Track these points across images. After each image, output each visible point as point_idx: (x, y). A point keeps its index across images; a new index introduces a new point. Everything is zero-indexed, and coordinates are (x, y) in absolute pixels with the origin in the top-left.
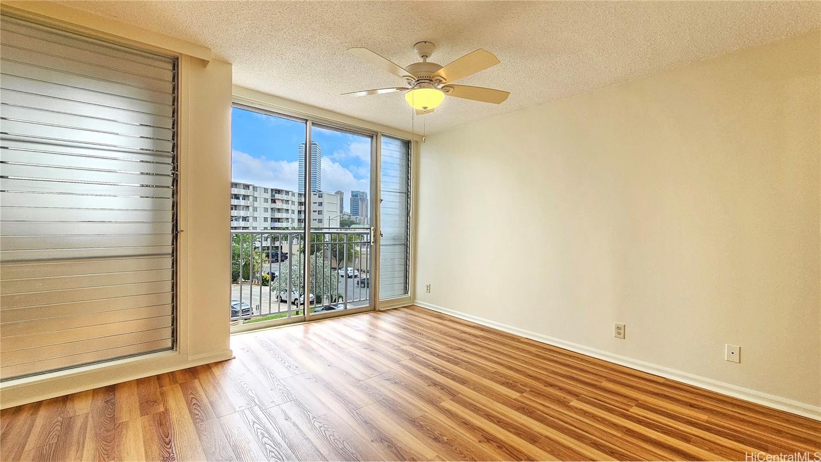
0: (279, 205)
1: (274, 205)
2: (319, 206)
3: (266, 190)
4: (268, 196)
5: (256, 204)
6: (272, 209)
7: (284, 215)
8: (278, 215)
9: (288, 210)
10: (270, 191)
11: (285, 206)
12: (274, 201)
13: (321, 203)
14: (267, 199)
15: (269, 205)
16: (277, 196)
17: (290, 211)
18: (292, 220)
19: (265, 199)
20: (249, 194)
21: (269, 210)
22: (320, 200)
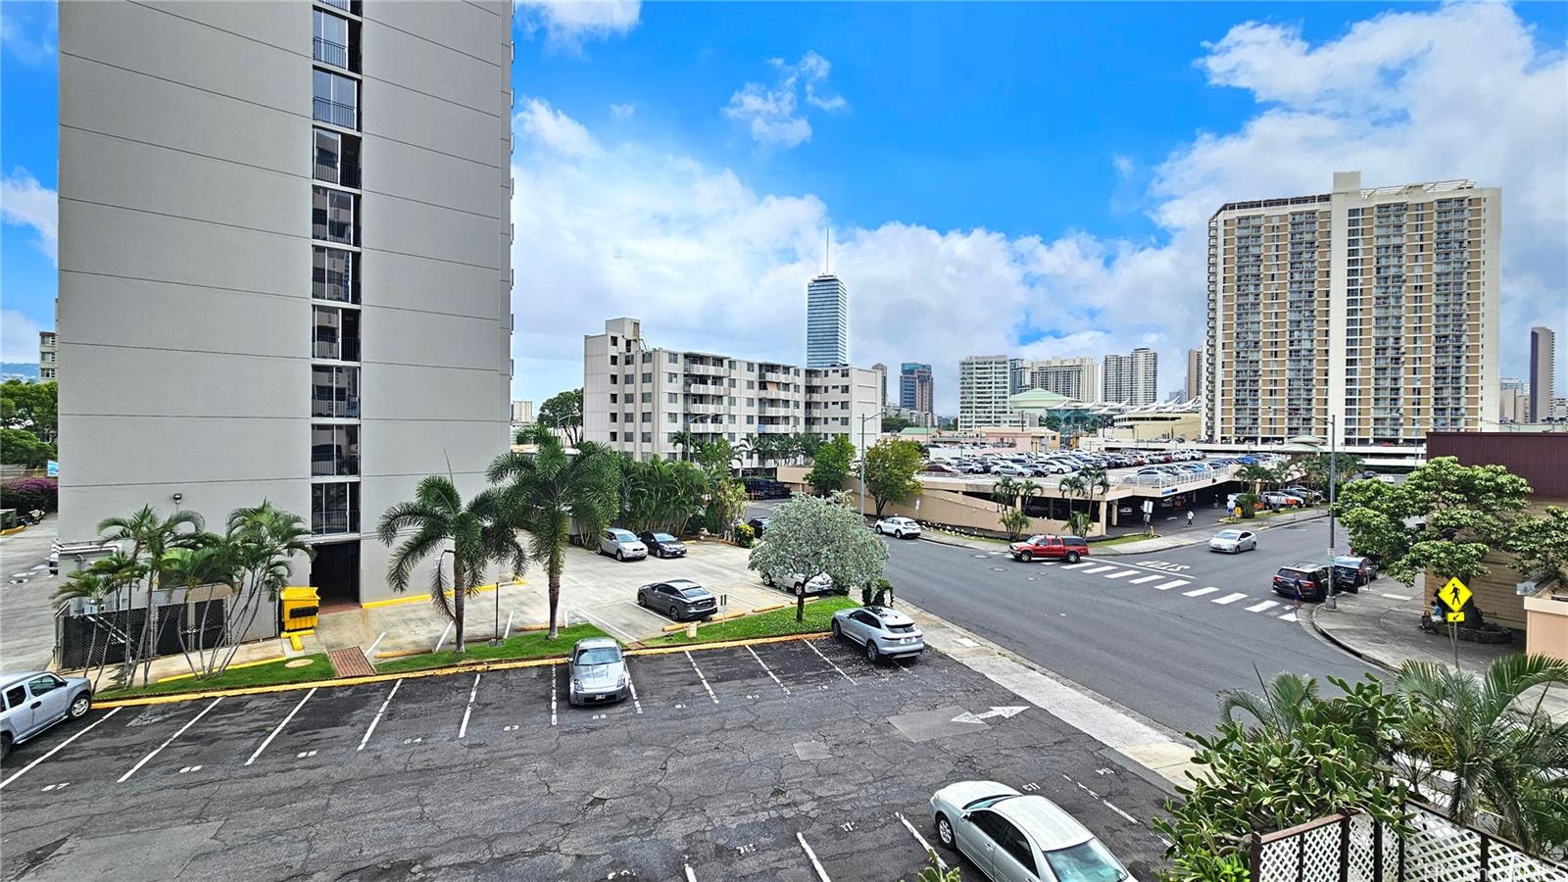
0: (772, 392)
1: (763, 394)
2: (843, 392)
3: (750, 366)
4: (754, 376)
5: (734, 392)
6: (760, 400)
7: (781, 411)
8: (771, 412)
9: (788, 401)
10: (756, 368)
11: (782, 395)
12: (763, 386)
13: (847, 387)
14: (753, 382)
15: (755, 393)
16: (770, 376)
17: (791, 404)
18: (795, 420)
19: (748, 381)
20: (722, 374)
21: (756, 402)
22: (845, 381)
